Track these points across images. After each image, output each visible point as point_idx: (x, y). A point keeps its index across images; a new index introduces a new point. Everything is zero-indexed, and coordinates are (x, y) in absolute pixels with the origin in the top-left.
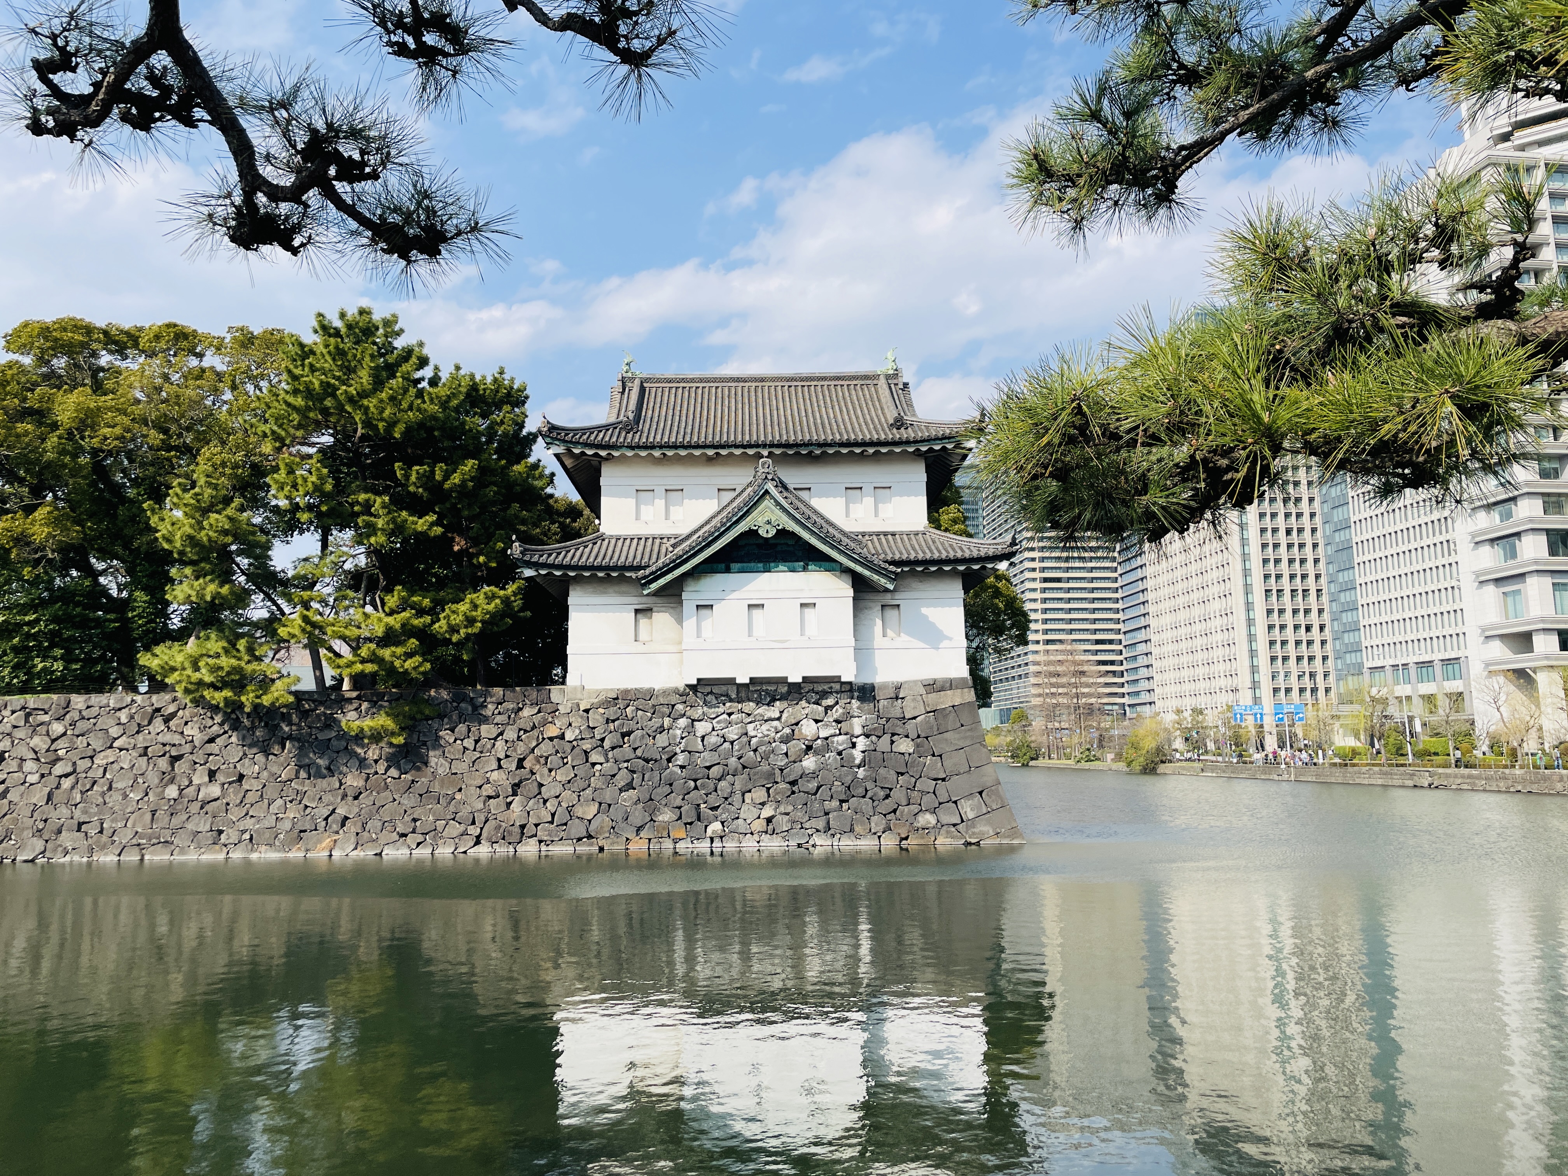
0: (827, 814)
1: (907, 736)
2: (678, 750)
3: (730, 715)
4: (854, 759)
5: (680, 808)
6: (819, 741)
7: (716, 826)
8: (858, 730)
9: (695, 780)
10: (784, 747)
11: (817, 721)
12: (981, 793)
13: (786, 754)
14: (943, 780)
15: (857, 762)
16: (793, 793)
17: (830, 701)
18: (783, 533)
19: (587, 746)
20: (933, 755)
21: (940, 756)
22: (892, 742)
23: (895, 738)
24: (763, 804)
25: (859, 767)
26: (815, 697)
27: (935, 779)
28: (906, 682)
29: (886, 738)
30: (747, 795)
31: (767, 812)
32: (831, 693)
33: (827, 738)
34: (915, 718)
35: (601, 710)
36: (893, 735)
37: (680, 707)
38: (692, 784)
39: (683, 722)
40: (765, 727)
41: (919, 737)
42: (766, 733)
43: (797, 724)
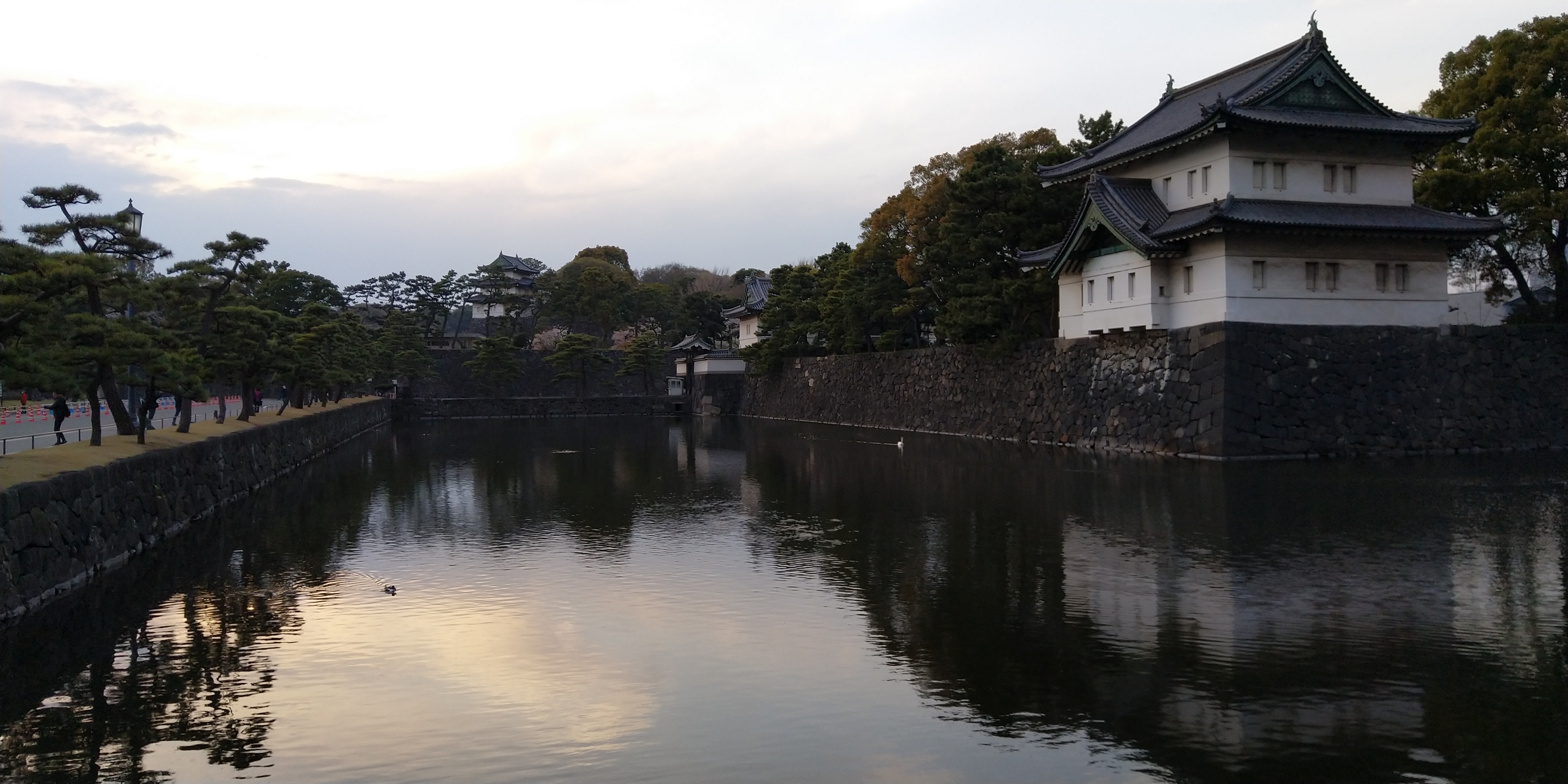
0: (1139, 425)
1: (1188, 370)
2: (1093, 379)
3: (1116, 354)
4: (1160, 386)
5: (1086, 417)
6: (1149, 374)
7: (1095, 430)
8: (1167, 366)
9: (1096, 399)
10: (1134, 378)
11: (1151, 359)
12: (1212, 414)
13: (1134, 383)
14: (1196, 403)
15: (1162, 388)
16: (1130, 409)
17: (1156, 345)
18: (1101, 227)
19: (1062, 376)
20: (1197, 384)
21: (1200, 385)
22: (1180, 373)
23: (1183, 371)
24: (1116, 416)
25: (1162, 392)
26: (1150, 340)
27: (1194, 403)
28: (1192, 327)
29: (1178, 370)
30: (1112, 410)
31: (1116, 423)
32: (1158, 337)
33: (1153, 371)
34: (1195, 355)
35: (1070, 353)
36: (1183, 368)
37: (1097, 350)
38: (1095, 401)
39: (1098, 359)
40: (1128, 364)
41: (1193, 370)
42: (1128, 367)
43: (1141, 361)
